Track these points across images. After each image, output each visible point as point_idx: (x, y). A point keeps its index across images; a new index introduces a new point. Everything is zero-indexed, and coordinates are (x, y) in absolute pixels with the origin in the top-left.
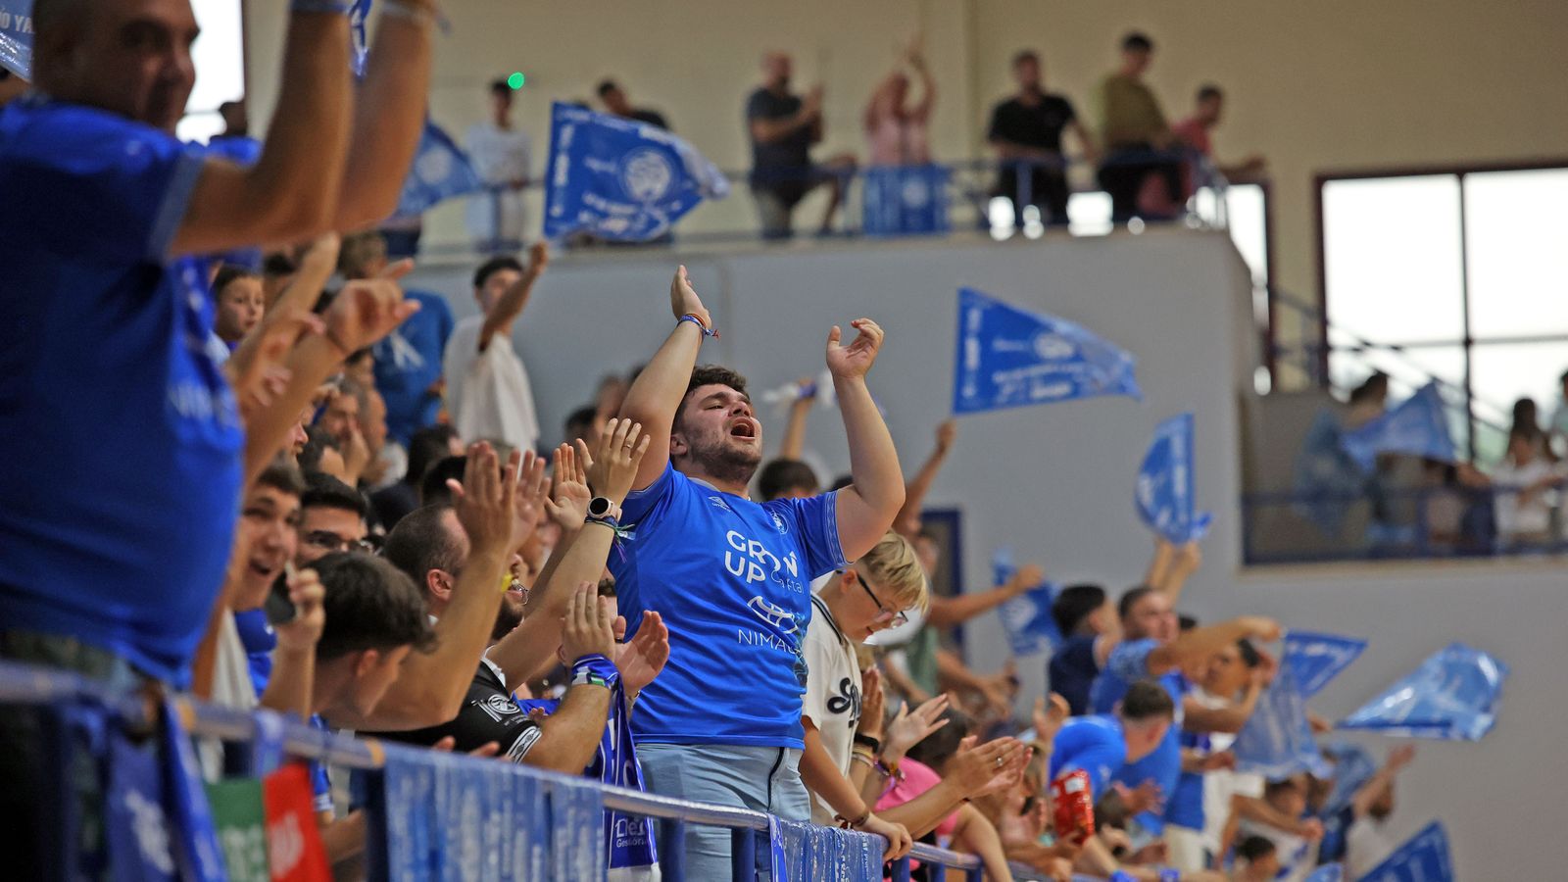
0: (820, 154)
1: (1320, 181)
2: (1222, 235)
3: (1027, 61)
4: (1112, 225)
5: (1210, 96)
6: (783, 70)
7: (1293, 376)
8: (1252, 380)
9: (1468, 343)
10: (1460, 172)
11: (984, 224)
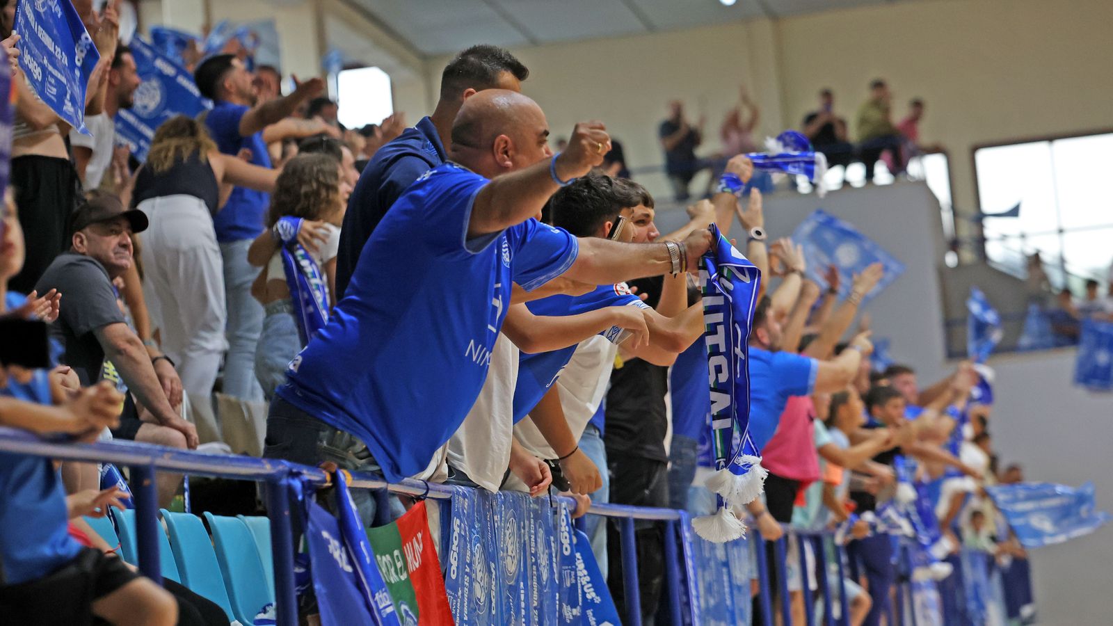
0: (702, 152)
1: (975, 149)
2: (922, 183)
3: (827, 96)
4: (865, 181)
5: (918, 105)
6: (678, 111)
7: (968, 255)
8: (944, 259)
9: (1061, 231)
10: (1051, 139)
11: (794, 185)
